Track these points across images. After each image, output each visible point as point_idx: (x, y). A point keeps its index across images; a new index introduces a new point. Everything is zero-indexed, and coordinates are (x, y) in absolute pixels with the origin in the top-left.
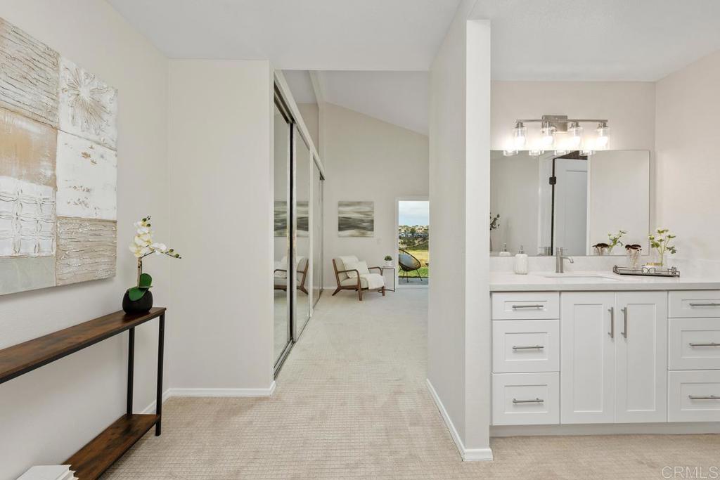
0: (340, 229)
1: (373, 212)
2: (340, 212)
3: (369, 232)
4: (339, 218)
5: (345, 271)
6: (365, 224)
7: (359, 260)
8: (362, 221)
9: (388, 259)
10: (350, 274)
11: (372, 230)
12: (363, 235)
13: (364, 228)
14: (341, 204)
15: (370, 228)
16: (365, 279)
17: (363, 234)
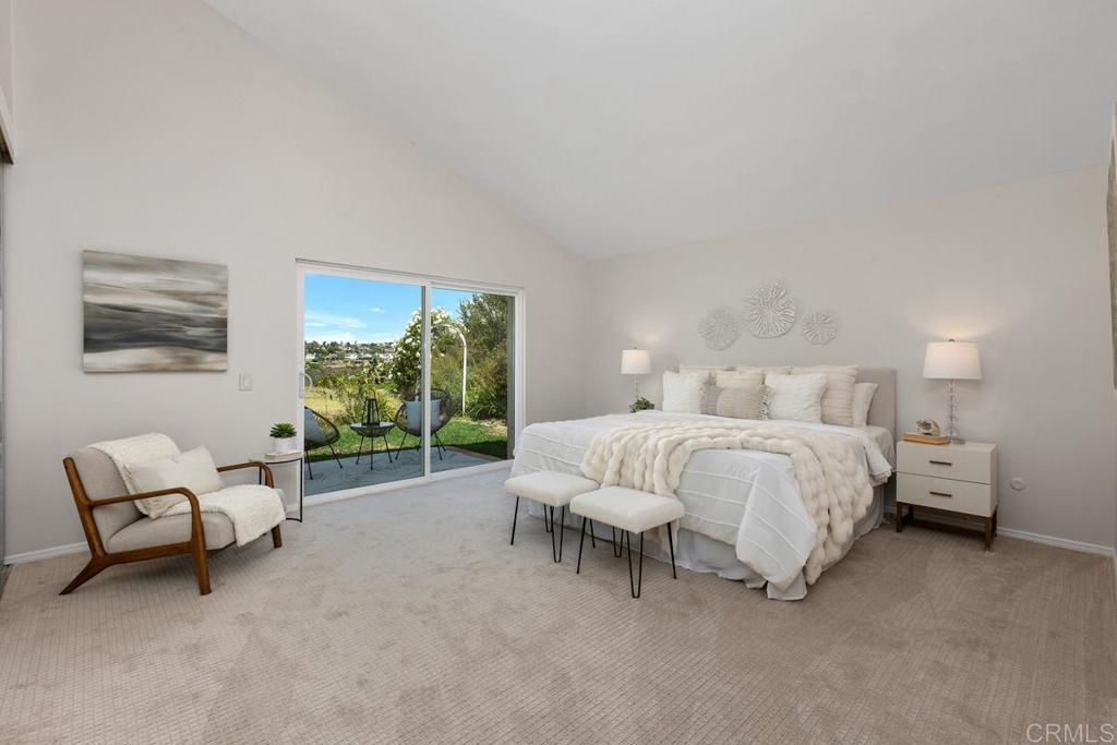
0: (91, 343)
1: (225, 296)
2: (87, 288)
3: (211, 359)
4: (87, 306)
5: (131, 499)
6: (193, 332)
7: (183, 449)
8: (187, 321)
9: (283, 432)
10: (152, 507)
11: (222, 348)
12: (189, 367)
13: (193, 344)
14: (90, 260)
15: (214, 342)
16: (222, 513)
17: (190, 361)
